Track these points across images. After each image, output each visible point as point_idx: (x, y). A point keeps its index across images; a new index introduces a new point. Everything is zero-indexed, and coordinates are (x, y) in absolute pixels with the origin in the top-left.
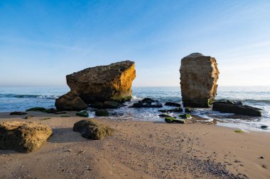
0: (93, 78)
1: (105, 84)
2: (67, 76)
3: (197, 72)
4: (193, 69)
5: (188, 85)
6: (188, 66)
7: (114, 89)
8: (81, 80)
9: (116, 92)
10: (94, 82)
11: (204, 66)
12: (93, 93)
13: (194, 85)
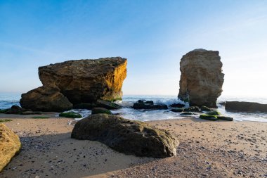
0: (78, 71)
1: (96, 78)
2: (40, 68)
3: (206, 67)
4: (202, 64)
5: (198, 81)
6: (196, 60)
7: (107, 86)
8: (62, 72)
9: (108, 90)
10: (80, 75)
11: (213, 61)
12: (78, 90)
13: (204, 81)
